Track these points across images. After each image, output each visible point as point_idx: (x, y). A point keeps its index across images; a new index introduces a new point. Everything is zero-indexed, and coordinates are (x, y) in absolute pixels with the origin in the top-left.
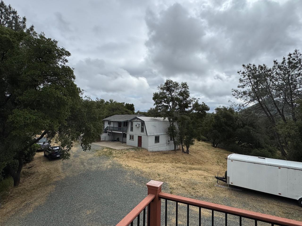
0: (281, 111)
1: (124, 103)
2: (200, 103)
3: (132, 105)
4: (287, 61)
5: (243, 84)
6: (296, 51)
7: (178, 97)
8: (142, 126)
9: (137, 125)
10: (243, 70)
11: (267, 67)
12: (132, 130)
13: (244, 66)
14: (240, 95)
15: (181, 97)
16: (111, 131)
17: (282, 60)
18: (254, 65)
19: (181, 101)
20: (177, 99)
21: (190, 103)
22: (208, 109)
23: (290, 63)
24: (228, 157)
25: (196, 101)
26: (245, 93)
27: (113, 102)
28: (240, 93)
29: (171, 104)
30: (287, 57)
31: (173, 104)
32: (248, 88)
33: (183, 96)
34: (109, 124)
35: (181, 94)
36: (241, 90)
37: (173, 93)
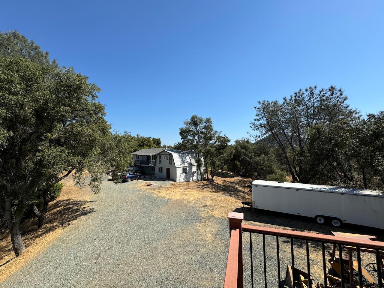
0: (290, 141)
1: (151, 138)
2: (222, 135)
3: (159, 140)
4: (294, 98)
5: (259, 118)
6: (300, 90)
7: (203, 130)
8: (170, 158)
9: (166, 158)
10: (259, 106)
11: (278, 103)
12: (160, 162)
13: (259, 102)
14: (257, 128)
15: (206, 131)
16: (140, 165)
17: (289, 98)
18: (268, 102)
19: (206, 135)
20: (202, 133)
21: (214, 137)
22: (229, 141)
23: (296, 100)
24: (253, 183)
25: (218, 134)
26: (261, 125)
27: (140, 137)
28: (257, 126)
29: (196, 137)
30: (294, 95)
31: (198, 137)
32: (264, 121)
33: (207, 130)
34: (137, 158)
35: (205, 128)
36: (258, 123)
37: (199, 127)
